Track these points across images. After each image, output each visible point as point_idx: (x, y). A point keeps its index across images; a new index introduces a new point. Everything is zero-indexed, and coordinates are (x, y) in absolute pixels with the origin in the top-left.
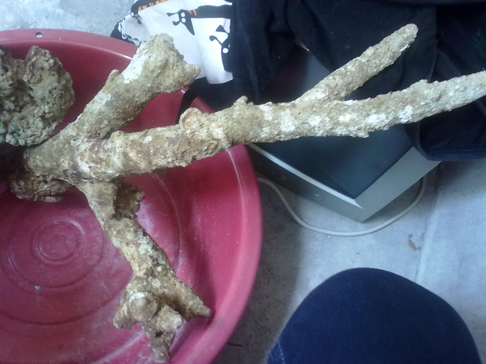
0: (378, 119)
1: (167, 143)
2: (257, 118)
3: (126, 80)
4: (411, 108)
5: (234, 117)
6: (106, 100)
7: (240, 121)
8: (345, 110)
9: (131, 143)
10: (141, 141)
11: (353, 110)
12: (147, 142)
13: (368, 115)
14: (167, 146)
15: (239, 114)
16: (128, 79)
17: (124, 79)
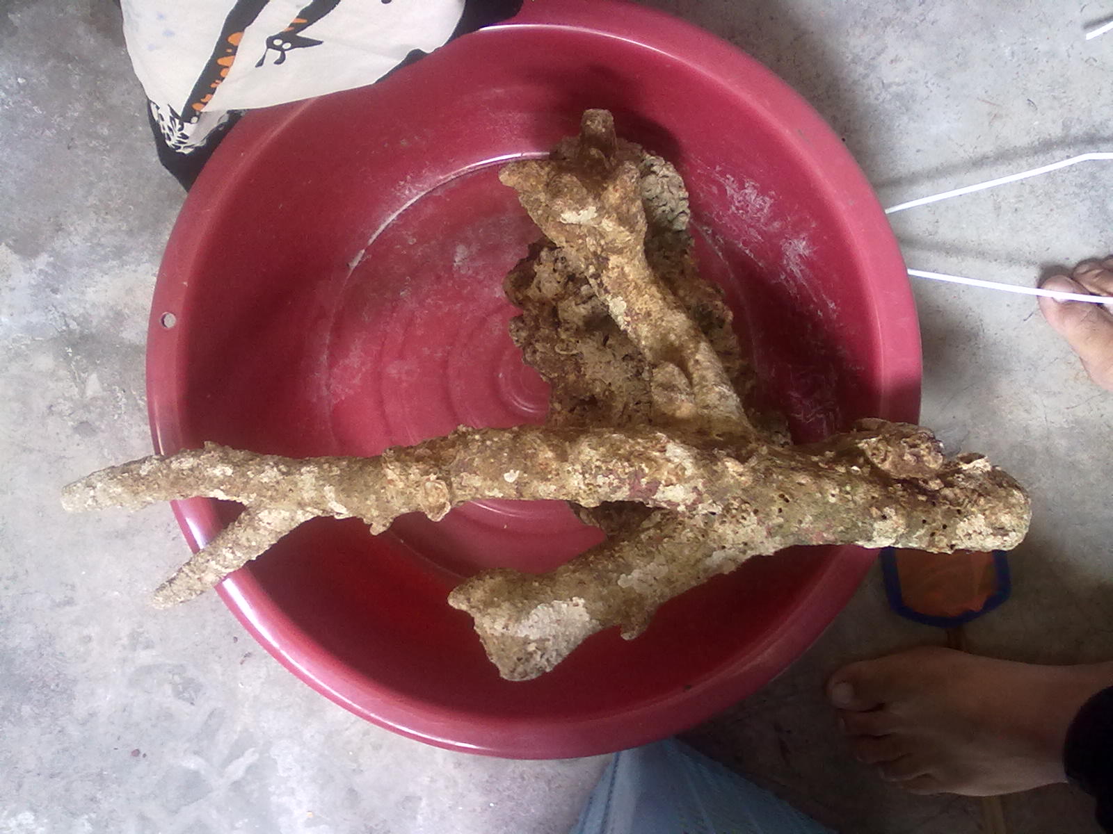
0: (181, 463)
1: (475, 465)
2: (343, 490)
3: (581, 605)
4: (141, 472)
5: (373, 497)
6: (629, 577)
7: (364, 488)
8: (222, 483)
9: (550, 477)
10: (526, 475)
11: (211, 480)
12: (512, 471)
13: (192, 469)
14: (477, 459)
15: (367, 499)
16: (577, 605)
17: (585, 606)
